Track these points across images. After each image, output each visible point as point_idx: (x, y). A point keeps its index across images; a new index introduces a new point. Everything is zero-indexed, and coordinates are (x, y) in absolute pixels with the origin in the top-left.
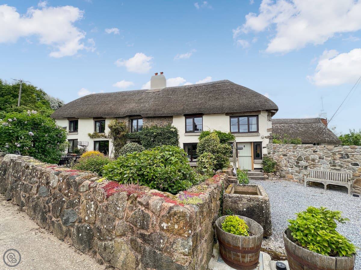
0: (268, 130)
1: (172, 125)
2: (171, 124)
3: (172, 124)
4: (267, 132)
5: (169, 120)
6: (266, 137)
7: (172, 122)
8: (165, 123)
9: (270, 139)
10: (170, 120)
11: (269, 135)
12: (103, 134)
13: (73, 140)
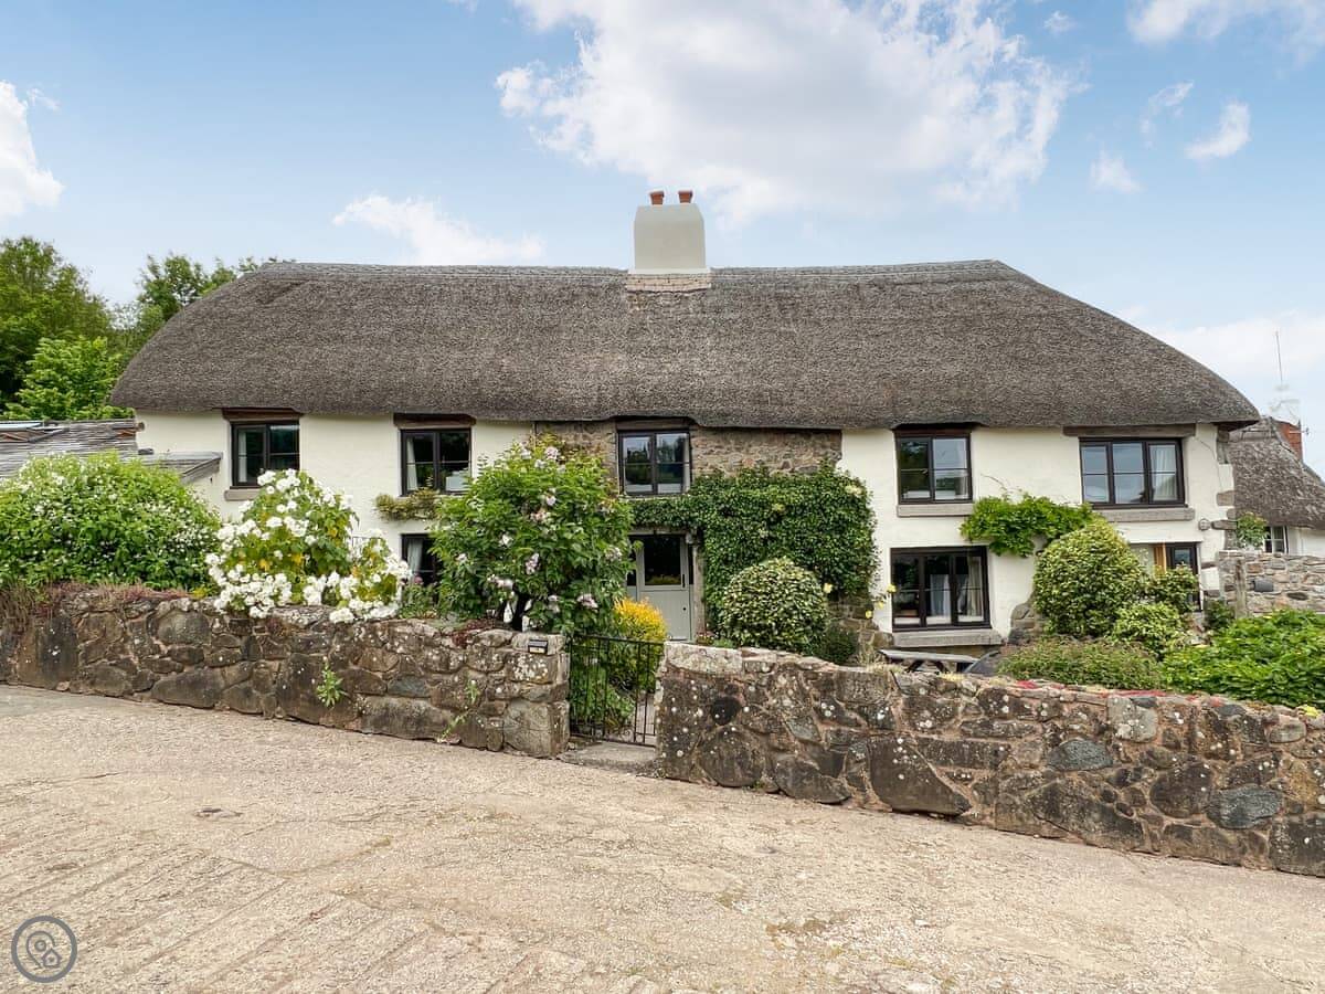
0: (1222, 498)
1: (842, 467)
2: (834, 463)
3: (838, 465)
4: (1216, 504)
5: (824, 447)
6: (1216, 526)
7: (841, 454)
8: (806, 458)
9: (1229, 531)
10: (828, 444)
11: (1226, 518)
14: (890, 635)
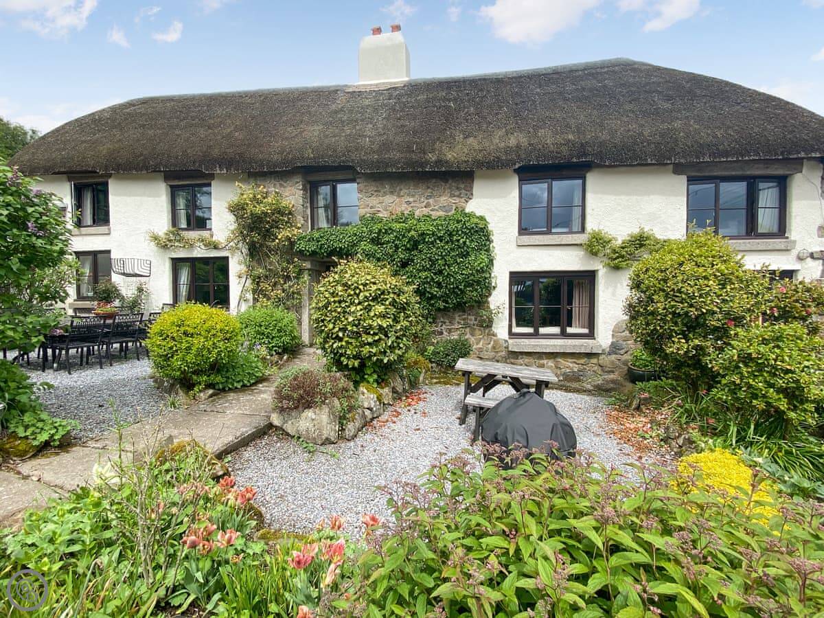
0: (822, 231)
1: (472, 206)
2: (466, 203)
3: (469, 205)
5: (458, 189)
6: (815, 255)
7: (472, 194)
8: (444, 199)
10: (462, 186)
12: (205, 234)
13: (94, 254)
14: (506, 341)
